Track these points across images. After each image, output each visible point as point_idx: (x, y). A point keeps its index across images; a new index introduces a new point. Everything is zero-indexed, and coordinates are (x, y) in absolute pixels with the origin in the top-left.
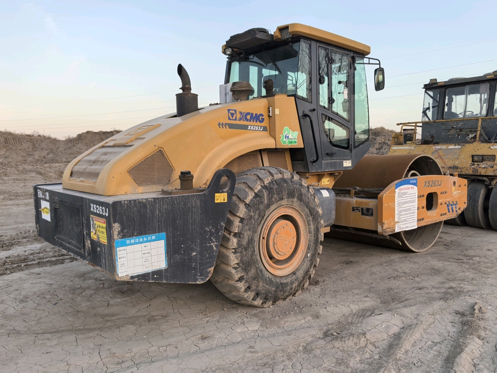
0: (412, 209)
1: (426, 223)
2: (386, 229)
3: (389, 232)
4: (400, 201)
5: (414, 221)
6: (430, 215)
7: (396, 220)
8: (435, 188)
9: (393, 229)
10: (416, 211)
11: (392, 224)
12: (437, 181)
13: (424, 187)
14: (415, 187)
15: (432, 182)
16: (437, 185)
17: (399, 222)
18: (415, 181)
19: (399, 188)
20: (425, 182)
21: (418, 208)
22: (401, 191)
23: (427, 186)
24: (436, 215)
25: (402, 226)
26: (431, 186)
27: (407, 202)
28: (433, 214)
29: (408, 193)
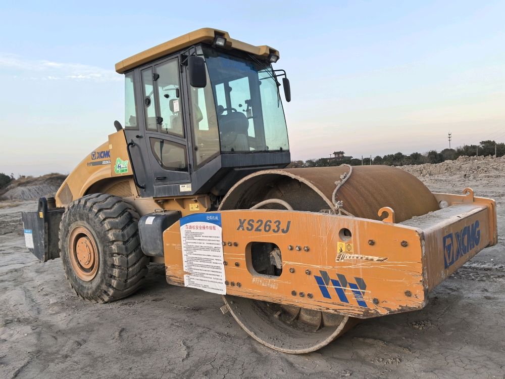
0: (213, 261)
1: (250, 295)
2: (171, 276)
3: (176, 282)
4: (189, 244)
5: (218, 281)
6: (260, 282)
7: (185, 269)
8: (270, 235)
9: (181, 280)
10: (223, 266)
11: (178, 273)
12: (275, 222)
13: (238, 229)
14: (217, 226)
15: (260, 223)
16: (276, 230)
17: (190, 274)
18: (217, 218)
19: (185, 225)
20: (240, 220)
21: (225, 263)
22: (190, 230)
23: (245, 229)
24: (277, 288)
25: (196, 282)
26: (258, 230)
27: (202, 248)
28: (268, 283)
29: (203, 235)
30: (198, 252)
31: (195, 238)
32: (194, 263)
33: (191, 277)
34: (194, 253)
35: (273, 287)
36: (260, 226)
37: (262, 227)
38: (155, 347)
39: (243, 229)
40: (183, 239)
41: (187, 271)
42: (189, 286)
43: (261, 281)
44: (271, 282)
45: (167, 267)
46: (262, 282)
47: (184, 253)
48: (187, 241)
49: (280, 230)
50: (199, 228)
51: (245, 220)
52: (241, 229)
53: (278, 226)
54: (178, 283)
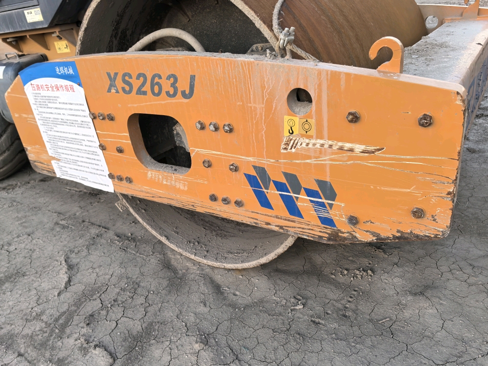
0: (84, 143)
1: (148, 195)
2: (35, 161)
3: (44, 170)
4: (44, 115)
5: (98, 172)
6: (159, 179)
7: (51, 153)
8: (163, 102)
9: (49, 167)
10: (100, 152)
11: (43, 157)
12: (169, 78)
13: (109, 91)
14: (75, 86)
15: (142, 79)
16: (172, 92)
17: (59, 160)
18: (71, 71)
19: (29, 83)
20: (109, 75)
21: (103, 147)
22: (38, 92)
23: (120, 90)
24: (186, 188)
25: (70, 172)
26: (140, 92)
27: (64, 122)
28: (172, 180)
29: (59, 100)
30: (60, 128)
31: (50, 105)
32: (60, 144)
33: (61, 164)
34: (55, 129)
35: (181, 186)
36: (143, 85)
37: (147, 88)
38: (24, 269)
39: (117, 92)
40: (33, 107)
41: (53, 156)
42: (63, 177)
43: (160, 177)
44: (176, 179)
45: (27, 149)
46: (163, 178)
47: (42, 129)
48: (41, 110)
49: (179, 94)
50: (50, 89)
51: (116, 74)
52: (113, 91)
53: (173, 85)
54: (47, 171)
